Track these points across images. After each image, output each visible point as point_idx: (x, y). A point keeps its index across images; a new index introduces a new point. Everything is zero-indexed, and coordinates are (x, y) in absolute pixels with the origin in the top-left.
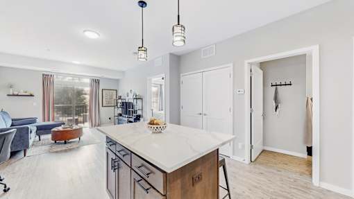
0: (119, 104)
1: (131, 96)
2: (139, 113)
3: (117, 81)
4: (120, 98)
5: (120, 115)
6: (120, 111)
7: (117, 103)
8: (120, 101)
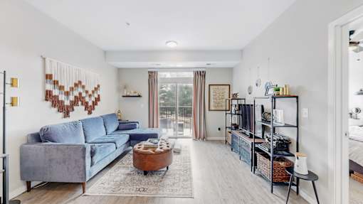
0: (233, 108)
1: (259, 92)
2: (289, 134)
3: (230, 70)
4: (235, 97)
5: (236, 127)
6: (235, 120)
7: (230, 106)
8: (235, 102)
